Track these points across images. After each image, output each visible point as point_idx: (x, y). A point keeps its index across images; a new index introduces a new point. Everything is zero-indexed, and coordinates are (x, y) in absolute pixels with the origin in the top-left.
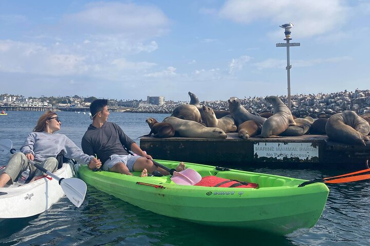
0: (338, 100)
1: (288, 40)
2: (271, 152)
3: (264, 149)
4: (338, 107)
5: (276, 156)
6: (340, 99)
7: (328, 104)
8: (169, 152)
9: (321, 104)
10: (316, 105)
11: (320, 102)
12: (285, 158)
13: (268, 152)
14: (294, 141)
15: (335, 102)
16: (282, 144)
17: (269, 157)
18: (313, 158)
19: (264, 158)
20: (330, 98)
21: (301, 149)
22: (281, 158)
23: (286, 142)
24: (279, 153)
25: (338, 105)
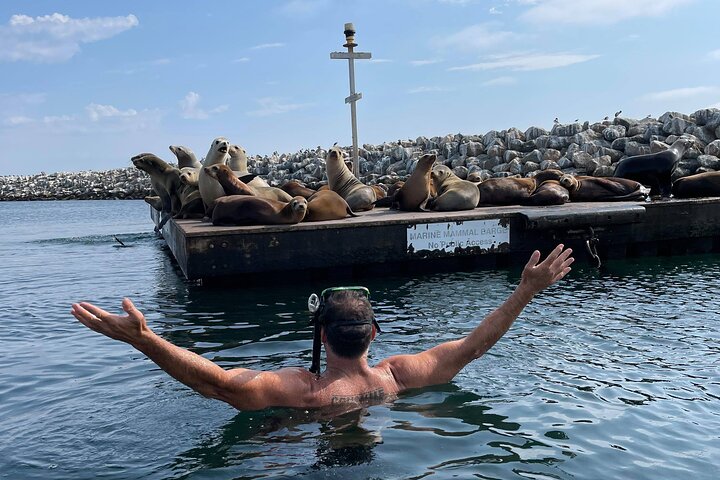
0: (308, 163)
1: (350, 46)
2: (436, 241)
3: (425, 235)
4: (309, 176)
5: (444, 247)
6: (311, 162)
7: (291, 171)
8: (248, 256)
9: (281, 172)
10: (273, 174)
11: (279, 169)
12: (458, 250)
13: (431, 241)
14: (472, 219)
15: (304, 167)
16: (453, 225)
17: (432, 250)
18: (502, 246)
19: (424, 252)
20: (296, 160)
21: (484, 231)
22: (452, 249)
23: (459, 221)
24: (448, 241)
25: (309, 172)
